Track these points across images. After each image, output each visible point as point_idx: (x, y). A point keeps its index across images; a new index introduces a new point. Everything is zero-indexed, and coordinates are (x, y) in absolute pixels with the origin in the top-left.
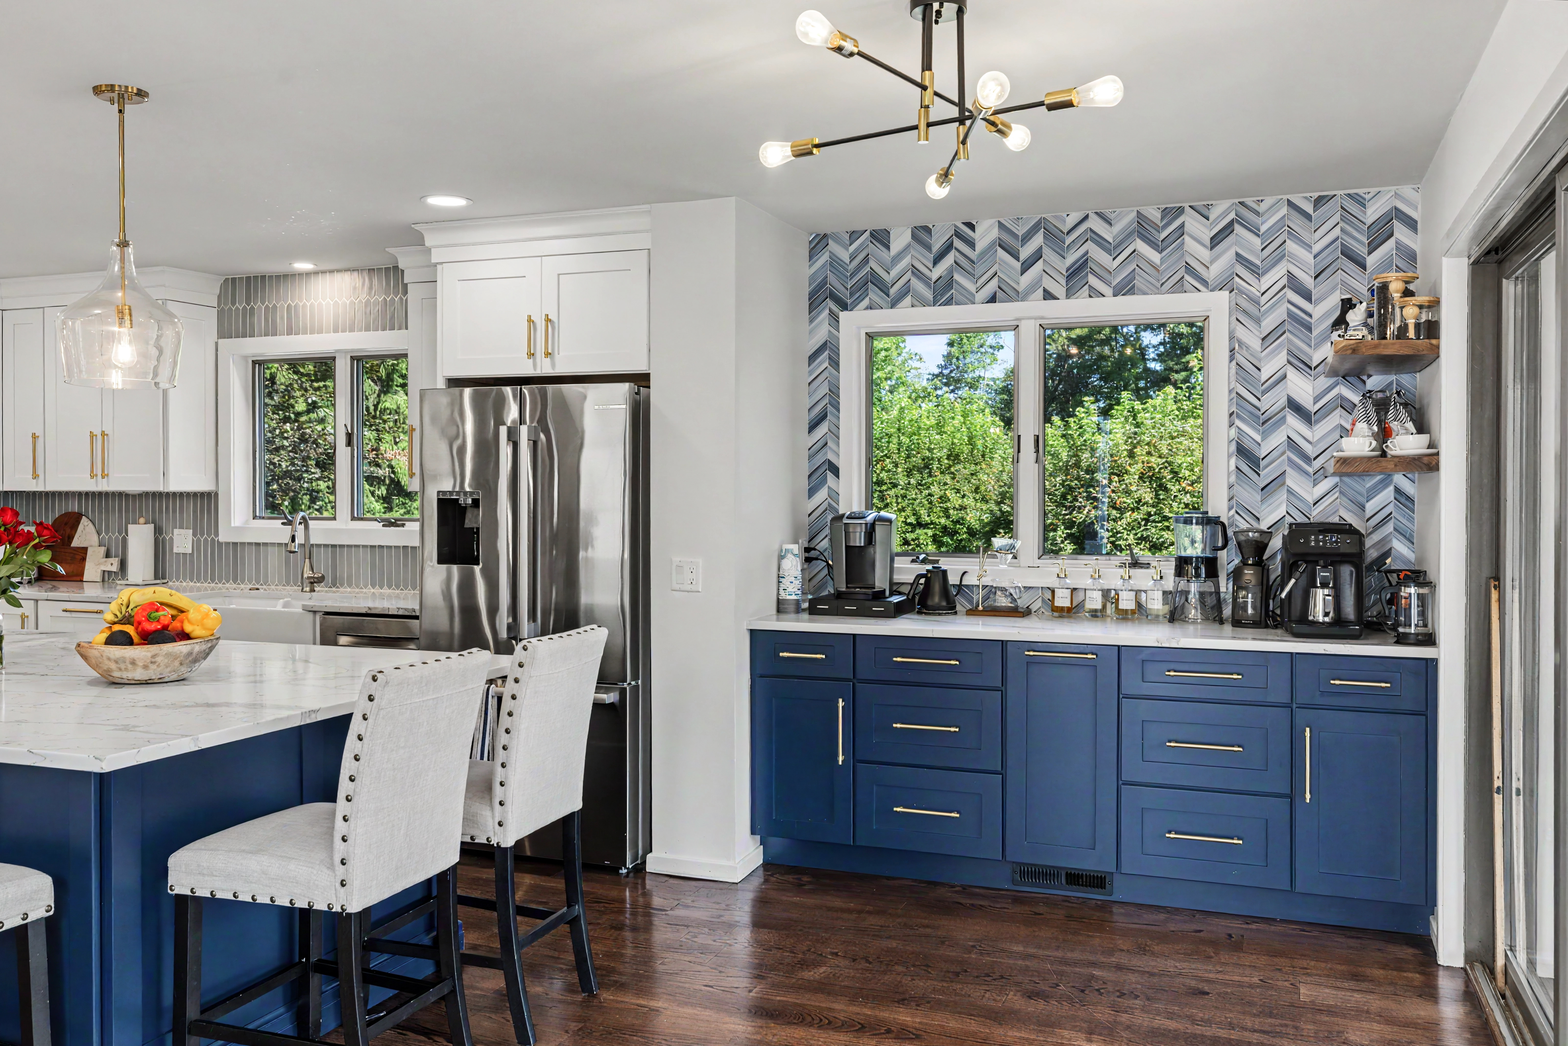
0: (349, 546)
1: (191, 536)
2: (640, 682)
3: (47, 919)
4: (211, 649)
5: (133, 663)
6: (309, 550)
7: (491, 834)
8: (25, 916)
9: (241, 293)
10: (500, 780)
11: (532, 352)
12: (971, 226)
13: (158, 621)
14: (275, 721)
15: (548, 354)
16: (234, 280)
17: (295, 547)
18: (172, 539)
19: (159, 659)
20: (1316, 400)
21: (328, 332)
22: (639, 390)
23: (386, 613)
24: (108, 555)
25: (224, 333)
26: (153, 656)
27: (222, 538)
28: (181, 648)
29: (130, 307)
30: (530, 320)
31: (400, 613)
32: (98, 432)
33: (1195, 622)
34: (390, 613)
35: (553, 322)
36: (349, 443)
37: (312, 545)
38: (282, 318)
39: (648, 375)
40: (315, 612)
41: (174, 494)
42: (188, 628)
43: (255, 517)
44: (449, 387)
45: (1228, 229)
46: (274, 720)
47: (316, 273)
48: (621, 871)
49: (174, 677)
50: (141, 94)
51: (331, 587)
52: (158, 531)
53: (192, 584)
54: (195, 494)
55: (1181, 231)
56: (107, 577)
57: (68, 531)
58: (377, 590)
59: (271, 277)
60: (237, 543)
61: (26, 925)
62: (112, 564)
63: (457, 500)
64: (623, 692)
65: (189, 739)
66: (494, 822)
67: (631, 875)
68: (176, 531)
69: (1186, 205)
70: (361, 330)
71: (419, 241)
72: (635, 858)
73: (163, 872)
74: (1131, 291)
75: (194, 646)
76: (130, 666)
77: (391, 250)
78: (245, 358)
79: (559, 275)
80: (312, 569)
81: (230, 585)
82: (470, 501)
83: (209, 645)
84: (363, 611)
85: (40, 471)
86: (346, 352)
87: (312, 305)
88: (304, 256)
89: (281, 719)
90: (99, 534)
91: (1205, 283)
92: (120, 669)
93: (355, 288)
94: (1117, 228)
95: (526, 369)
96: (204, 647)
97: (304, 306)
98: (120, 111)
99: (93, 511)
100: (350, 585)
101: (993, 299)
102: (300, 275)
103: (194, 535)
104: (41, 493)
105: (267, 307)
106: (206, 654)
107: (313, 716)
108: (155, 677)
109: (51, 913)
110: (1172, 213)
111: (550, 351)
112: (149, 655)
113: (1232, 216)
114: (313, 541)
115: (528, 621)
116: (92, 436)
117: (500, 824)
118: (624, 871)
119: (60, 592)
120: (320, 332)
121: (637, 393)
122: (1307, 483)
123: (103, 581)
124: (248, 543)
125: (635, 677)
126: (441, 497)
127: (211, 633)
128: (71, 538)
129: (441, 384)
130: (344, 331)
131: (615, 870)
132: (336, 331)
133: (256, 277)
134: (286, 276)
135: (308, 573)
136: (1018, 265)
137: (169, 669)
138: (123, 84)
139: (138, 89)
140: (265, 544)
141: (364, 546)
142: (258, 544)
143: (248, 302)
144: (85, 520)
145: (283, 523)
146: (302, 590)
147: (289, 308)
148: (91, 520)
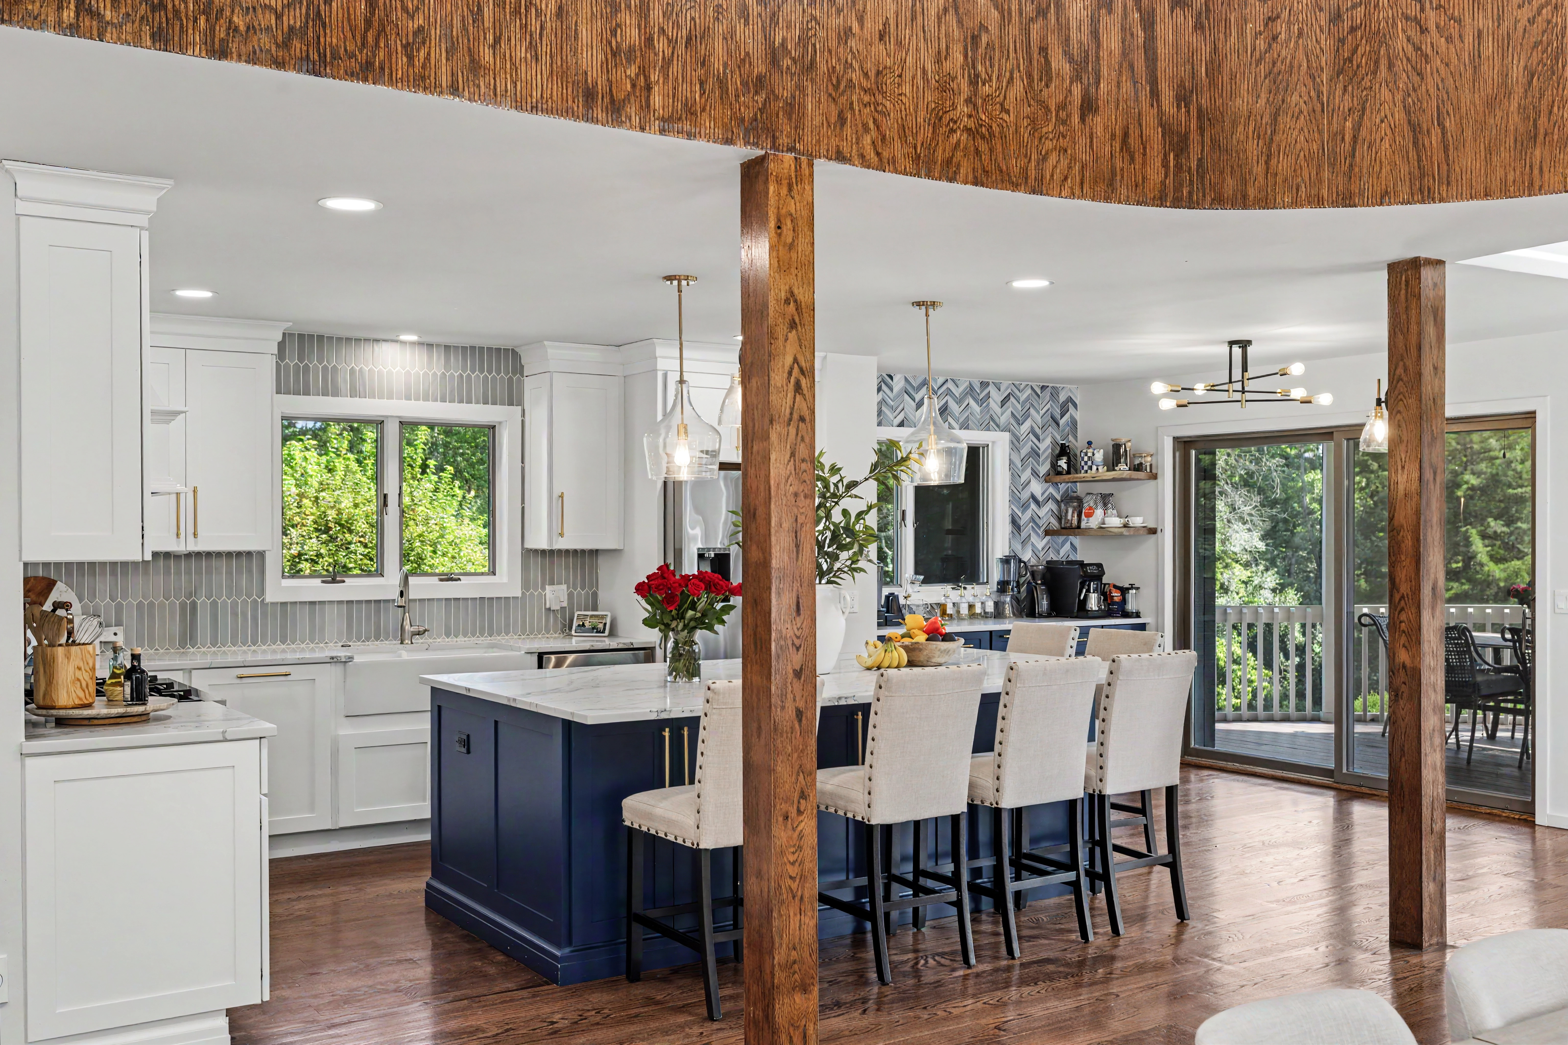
12: (891, 377)
20: (1043, 494)
27: (271, 599)
33: (1010, 617)
43: (282, 577)
45: (1007, 398)
55: (988, 396)
59: (330, 338)
60: (286, 603)
69: (991, 381)
70: (436, 400)
74: (967, 428)
91: (998, 426)
94: (961, 389)
101: (901, 424)
105: (325, 369)
110: (984, 385)
113: (1009, 391)
122: (1039, 540)
124: (301, 602)
135: (409, 627)
136: (914, 404)
143: (301, 359)
144: (59, 584)
145: (323, 582)
146: (402, 643)
147: (352, 371)
148: (69, 585)
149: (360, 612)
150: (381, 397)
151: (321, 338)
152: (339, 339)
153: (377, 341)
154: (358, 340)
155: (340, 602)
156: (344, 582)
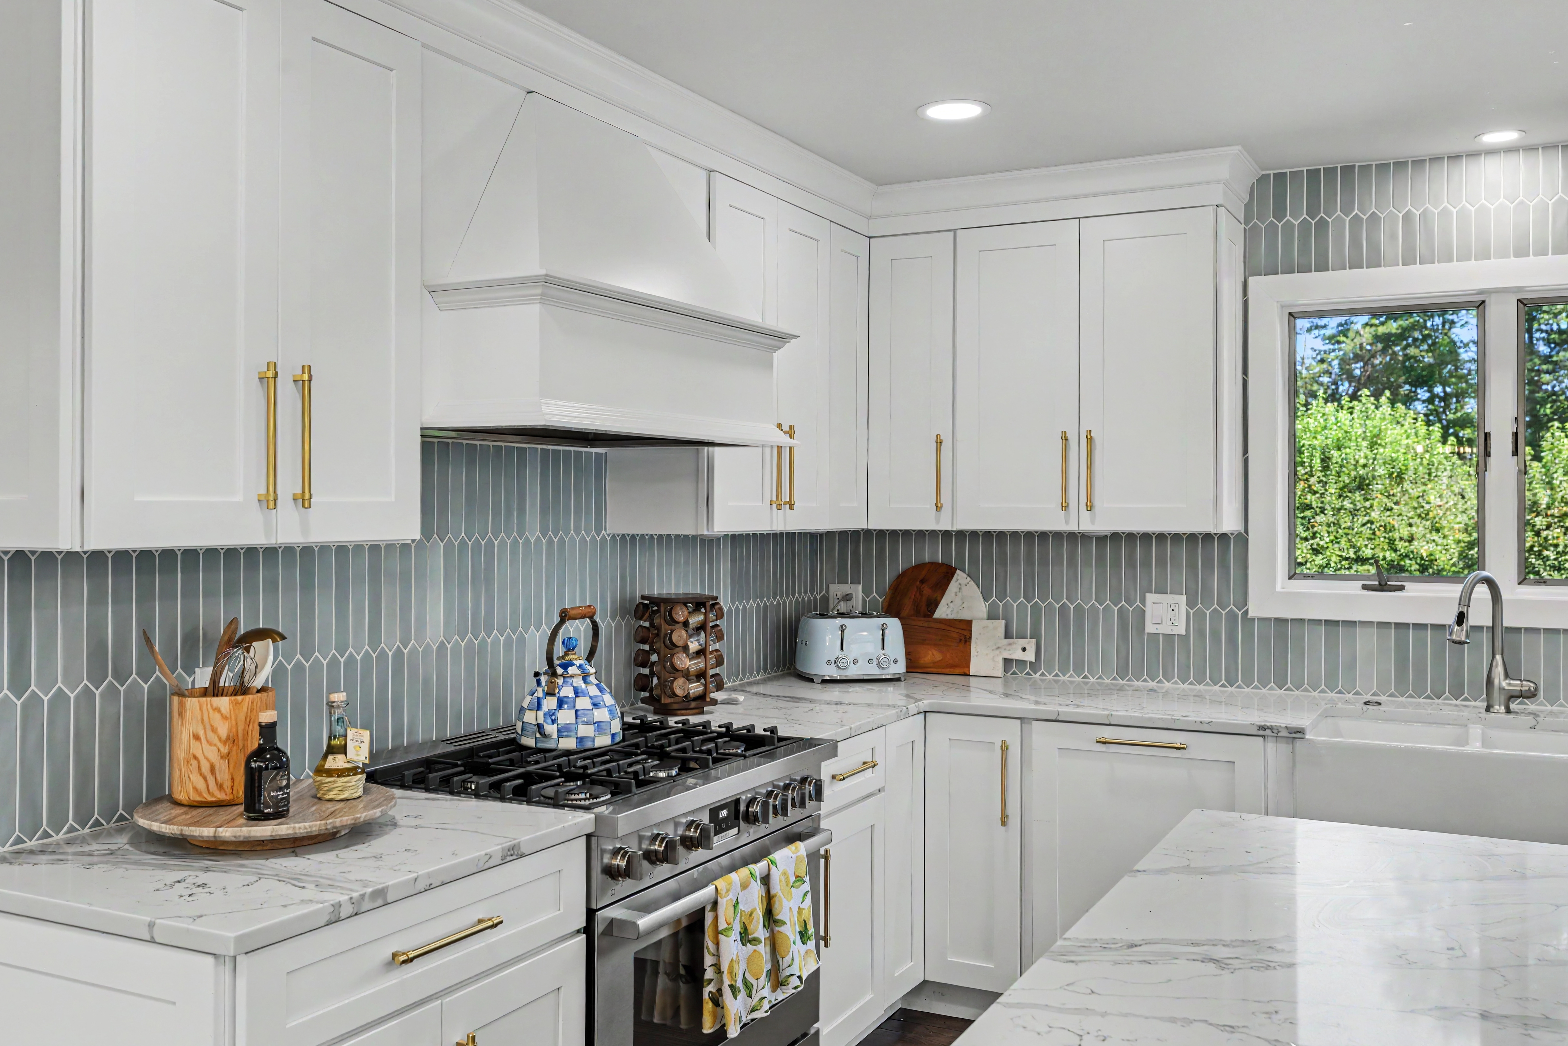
1: (1183, 607)
9: (1296, 197)
16: (1280, 177)
17: (1459, 633)
18: (1139, 610)
21: (1504, 255)
24: (1010, 634)
25: (1260, 267)
27: (1254, 611)
36: (1516, 450)
38: (1393, 236)
43: (1291, 576)
54: (1192, 537)
56: (1015, 670)
57: (928, 591)
59: (1366, 168)
62: (1024, 649)
68: (1150, 597)
87: (1463, 215)
90: (992, 599)
97: (1445, 213)
99: (976, 561)
103: (1191, 604)
105: (1356, 219)
120: (1484, 255)
123: (1011, 676)
128: (933, 603)
132: (1521, 252)
133: (1330, 170)
135: (1504, 681)
143: (1312, 213)
144: (960, 577)
145: (1364, 587)
146: (1488, 709)
147: (1408, 218)
148: (973, 576)
149: (1421, 645)
150: (1465, 257)
151: (1348, 170)
152: (1383, 167)
153: (1455, 158)
154: (1418, 163)
155: (1383, 625)
156: (1401, 588)
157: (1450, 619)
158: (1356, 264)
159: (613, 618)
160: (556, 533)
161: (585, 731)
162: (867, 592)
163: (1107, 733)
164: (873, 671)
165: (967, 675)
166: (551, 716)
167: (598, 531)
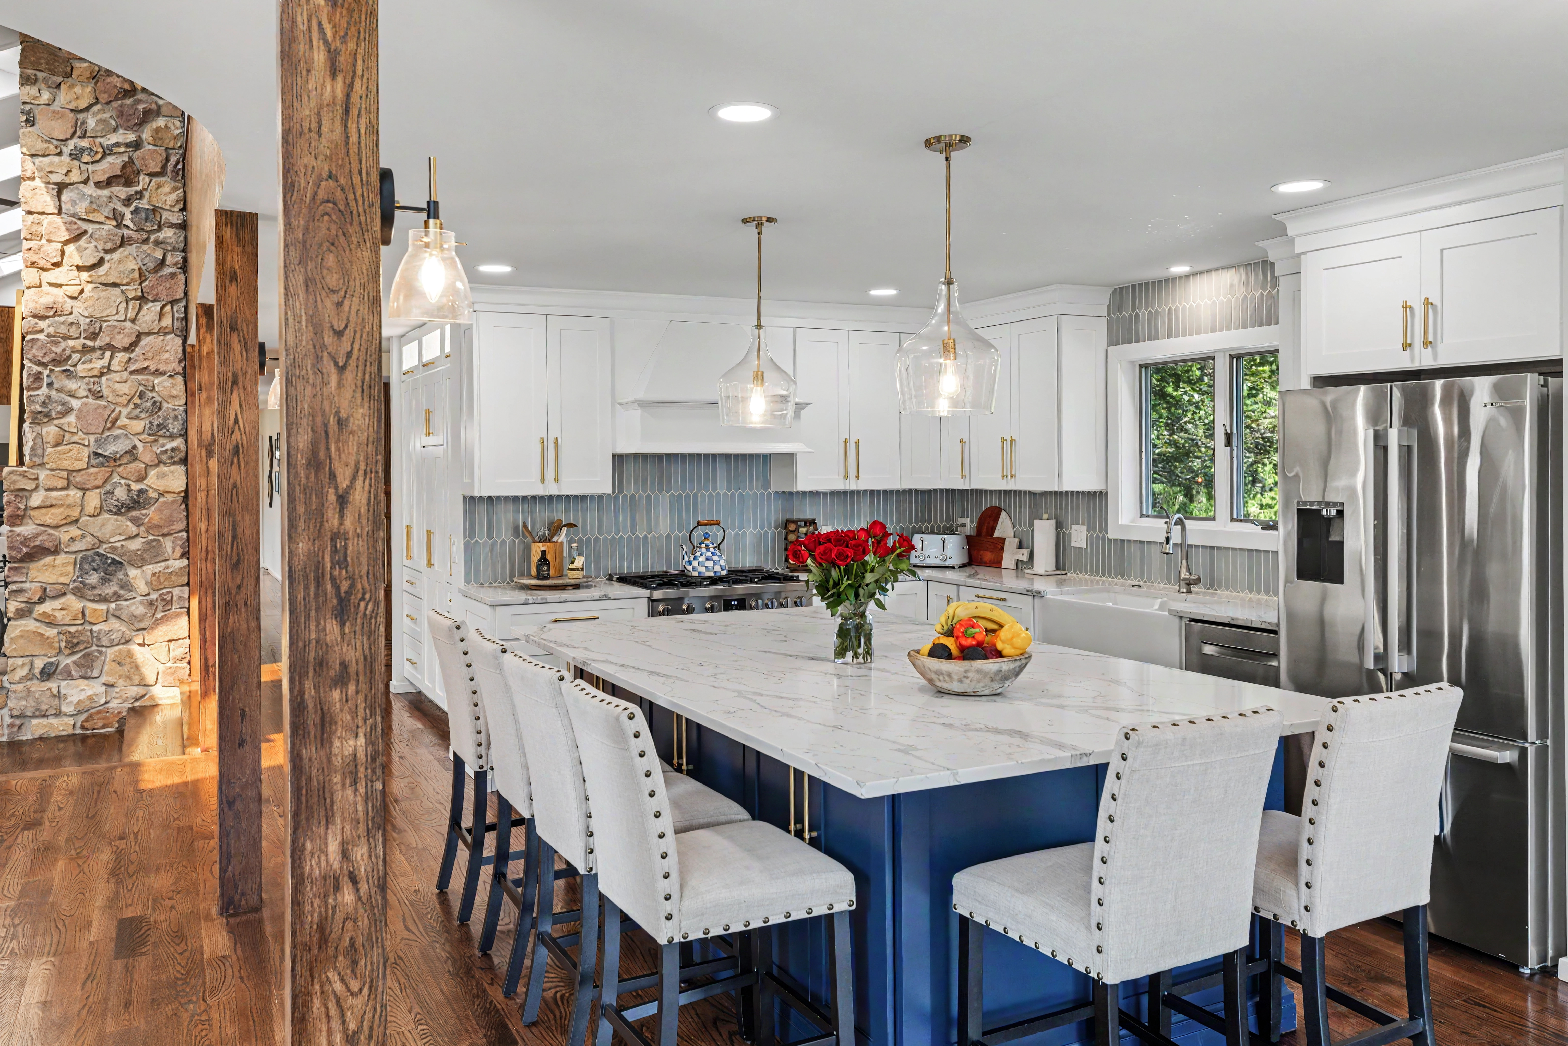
0: (1227, 549)
1: (1085, 532)
2: (1549, 742)
3: (850, 912)
4: (1022, 668)
5: (949, 675)
6: (1187, 550)
7: (1297, 919)
8: (831, 907)
9: (1127, 301)
10: (1306, 858)
11: (1409, 342)
13: (973, 637)
14: (1043, 761)
15: (1426, 344)
16: (1121, 289)
17: (1169, 548)
18: (1070, 534)
19: (970, 674)
21: (1206, 332)
22: (1546, 381)
23: (1249, 625)
24: (1020, 546)
25: (1113, 341)
26: (966, 671)
27: (1112, 535)
28: (990, 665)
29: (954, 340)
30: (1405, 306)
31: (1263, 626)
32: (1007, 438)
34: (1253, 626)
35: (1436, 306)
36: (1228, 442)
37: (1190, 546)
39: (1562, 360)
40: (1181, 618)
41: (1067, 493)
42: (1000, 646)
43: (1142, 516)
44: (1315, 387)
46: (1041, 761)
47: (1194, 274)
48: (1521, 970)
49: (987, 692)
50: (964, 140)
51: (1208, 589)
52: (1059, 526)
53: (1087, 577)
56: (1019, 565)
57: (992, 523)
58: (1254, 596)
59: (1153, 283)
60: (1124, 540)
61: (832, 914)
62: (1023, 555)
63: (1320, 511)
64: (1523, 752)
65: (949, 772)
66: (1299, 906)
67: (1537, 977)
68: (1074, 527)
71: (1281, 230)
72: (1543, 957)
73: (949, 889)
75: (1003, 665)
76: (947, 678)
77: (1261, 244)
78: (1132, 363)
79: (1442, 250)
80: (1189, 570)
81: (1118, 580)
82: (1333, 512)
83: (1018, 663)
84: (1226, 621)
85: (966, 473)
86: (1223, 351)
87: (1191, 307)
88: (1179, 260)
89: (1049, 761)
90: (1014, 526)
92: (940, 680)
93: (1231, 286)
95: (1403, 362)
96: (1012, 666)
97: (1184, 308)
98: (947, 159)
99: (1010, 506)
100: (1227, 589)
102: (1180, 278)
103: (1088, 531)
104: (967, 490)
105: (1150, 313)
106: (1017, 673)
107: (1085, 759)
108: (970, 690)
109: (854, 907)
111: (1430, 339)
112: (962, 669)
114: (1189, 542)
115: (1399, 651)
116: (1003, 440)
117: (1307, 909)
118: (1526, 971)
119: (978, 579)
120: (1198, 333)
121: (1545, 385)
123: (1017, 568)
124: (1134, 541)
125: (1542, 733)
126: (1301, 507)
127: (1021, 652)
128: (993, 529)
129: (1306, 384)
130: (1221, 330)
131: (1513, 966)
132: (1213, 330)
133: (1140, 285)
134: (1167, 281)
135: (1184, 575)
137: (981, 684)
138: (947, 133)
139: (962, 136)
140: (1149, 542)
141: (1241, 549)
142: (1142, 542)
144: (1004, 514)
146: (1180, 591)
147: (1170, 312)
157: (1163, 539)
158: (1170, 336)
159: (776, 528)
160: (737, 489)
161: (702, 569)
162: (971, 522)
163: (982, 592)
164: (937, 562)
165: (1000, 568)
166: (690, 562)
167: (766, 488)
